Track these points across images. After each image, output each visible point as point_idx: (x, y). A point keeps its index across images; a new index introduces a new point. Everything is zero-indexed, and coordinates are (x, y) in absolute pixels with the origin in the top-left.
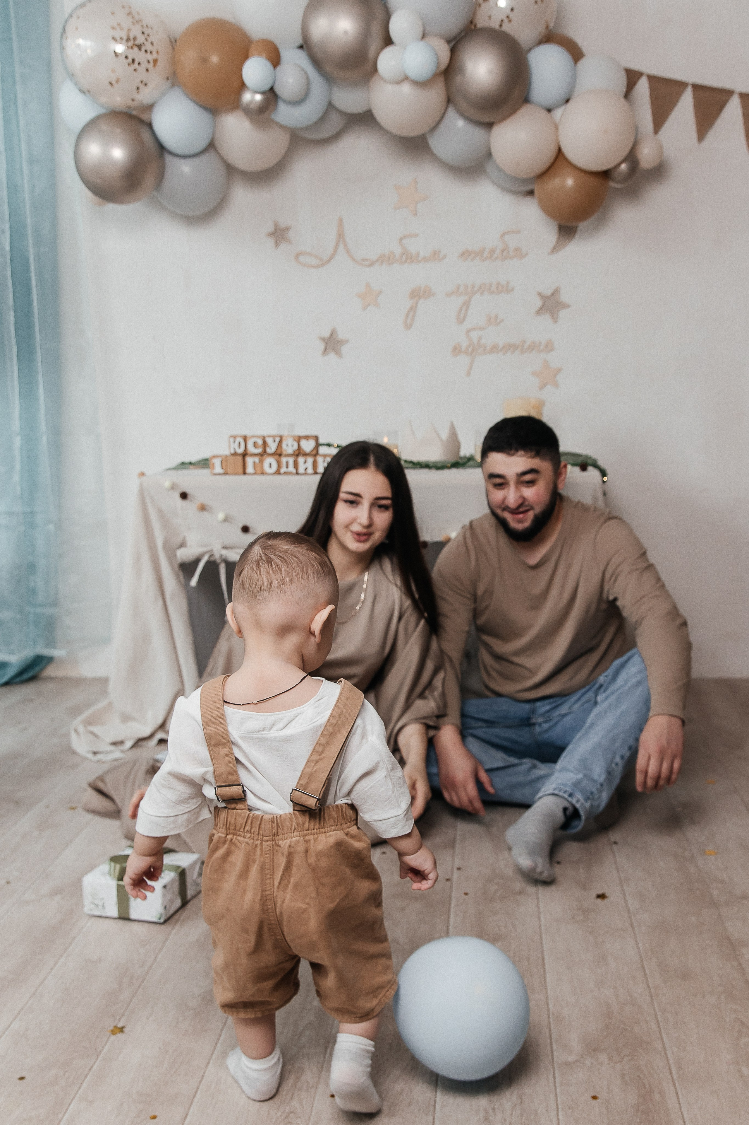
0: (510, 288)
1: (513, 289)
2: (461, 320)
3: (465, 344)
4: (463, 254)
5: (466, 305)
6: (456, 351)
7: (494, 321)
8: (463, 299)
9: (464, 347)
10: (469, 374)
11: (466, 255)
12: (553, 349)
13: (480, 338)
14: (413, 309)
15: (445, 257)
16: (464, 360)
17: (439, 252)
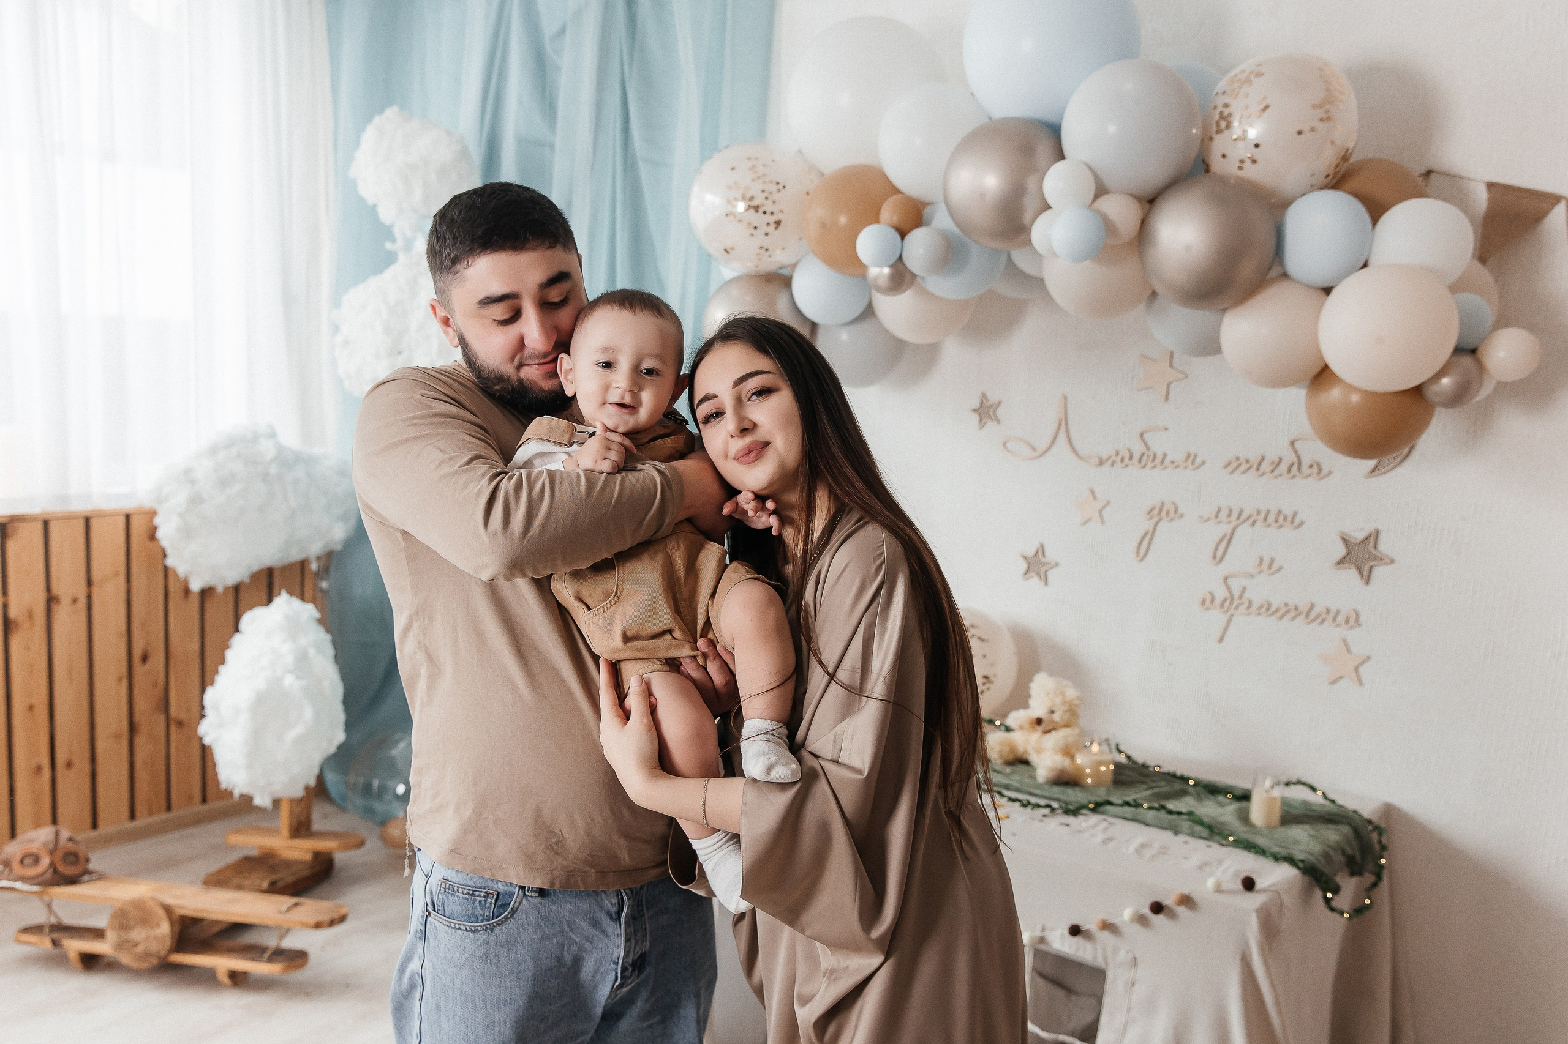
0: (1297, 521)
1: (1302, 523)
2: (1218, 558)
3: (1221, 593)
4: (1229, 464)
5: (1228, 539)
6: (1207, 602)
7: (1269, 566)
8: (1226, 529)
9: (1218, 599)
10: (1221, 640)
11: (1236, 465)
12: (1358, 623)
13: (1244, 589)
14: (1149, 537)
15: (1203, 463)
16: (1217, 618)
17: (1195, 456)
